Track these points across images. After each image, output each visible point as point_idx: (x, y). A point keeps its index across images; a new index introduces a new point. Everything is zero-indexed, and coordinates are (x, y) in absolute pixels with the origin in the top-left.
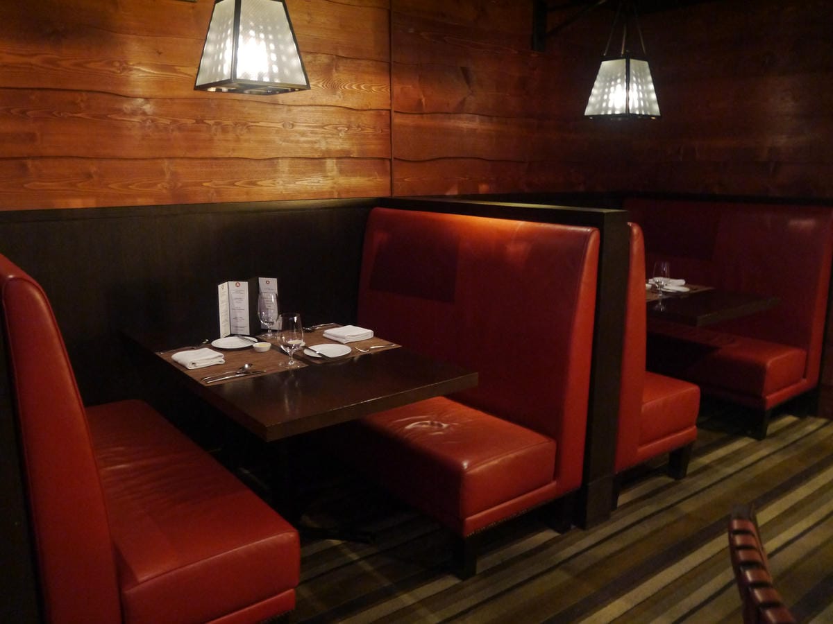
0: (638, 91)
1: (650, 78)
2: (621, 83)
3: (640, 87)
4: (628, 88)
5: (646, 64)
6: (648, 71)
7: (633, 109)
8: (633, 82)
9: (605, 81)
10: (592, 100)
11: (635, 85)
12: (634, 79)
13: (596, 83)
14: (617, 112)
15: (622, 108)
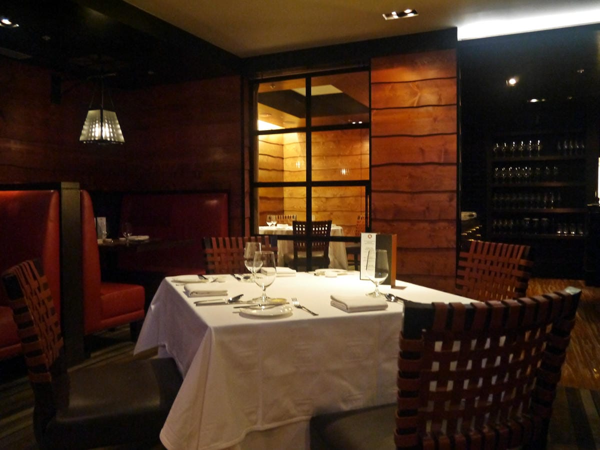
0: (109, 127)
1: (117, 122)
2: (98, 123)
3: (110, 126)
4: (102, 126)
5: (114, 114)
6: (116, 117)
7: (106, 137)
8: (105, 123)
9: (90, 122)
10: (84, 132)
11: (107, 125)
12: (106, 121)
13: (86, 123)
14: (97, 139)
15: (99, 136)
